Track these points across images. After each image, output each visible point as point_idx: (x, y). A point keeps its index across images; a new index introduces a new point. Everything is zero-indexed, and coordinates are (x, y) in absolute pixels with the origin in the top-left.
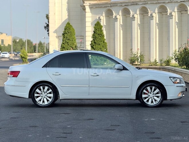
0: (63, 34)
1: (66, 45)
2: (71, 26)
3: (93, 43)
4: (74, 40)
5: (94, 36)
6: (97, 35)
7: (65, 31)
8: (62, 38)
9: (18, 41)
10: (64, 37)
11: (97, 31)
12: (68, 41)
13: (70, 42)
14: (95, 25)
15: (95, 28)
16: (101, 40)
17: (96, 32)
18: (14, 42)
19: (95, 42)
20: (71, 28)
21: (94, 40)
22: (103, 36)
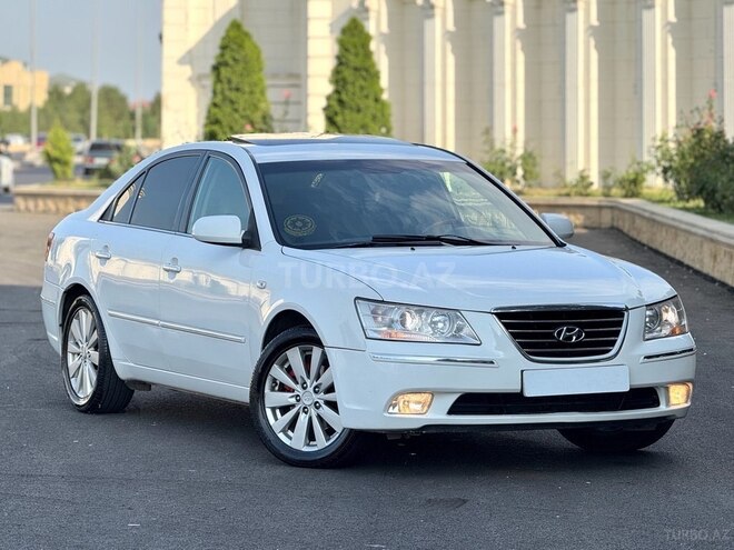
0: (216, 68)
1: (228, 109)
2: (247, 34)
3: (334, 103)
4: (257, 90)
5: (338, 78)
6: (348, 73)
7: (222, 55)
8: (209, 82)
9: (68, 90)
10: (218, 79)
11: (351, 58)
12: (233, 95)
13: (242, 100)
14: (344, 31)
15: (341, 43)
16: (365, 92)
17: (344, 60)
18: (55, 94)
19: (341, 102)
20: (247, 44)
21: (337, 92)
22: (376, 76)
